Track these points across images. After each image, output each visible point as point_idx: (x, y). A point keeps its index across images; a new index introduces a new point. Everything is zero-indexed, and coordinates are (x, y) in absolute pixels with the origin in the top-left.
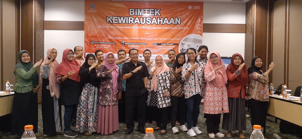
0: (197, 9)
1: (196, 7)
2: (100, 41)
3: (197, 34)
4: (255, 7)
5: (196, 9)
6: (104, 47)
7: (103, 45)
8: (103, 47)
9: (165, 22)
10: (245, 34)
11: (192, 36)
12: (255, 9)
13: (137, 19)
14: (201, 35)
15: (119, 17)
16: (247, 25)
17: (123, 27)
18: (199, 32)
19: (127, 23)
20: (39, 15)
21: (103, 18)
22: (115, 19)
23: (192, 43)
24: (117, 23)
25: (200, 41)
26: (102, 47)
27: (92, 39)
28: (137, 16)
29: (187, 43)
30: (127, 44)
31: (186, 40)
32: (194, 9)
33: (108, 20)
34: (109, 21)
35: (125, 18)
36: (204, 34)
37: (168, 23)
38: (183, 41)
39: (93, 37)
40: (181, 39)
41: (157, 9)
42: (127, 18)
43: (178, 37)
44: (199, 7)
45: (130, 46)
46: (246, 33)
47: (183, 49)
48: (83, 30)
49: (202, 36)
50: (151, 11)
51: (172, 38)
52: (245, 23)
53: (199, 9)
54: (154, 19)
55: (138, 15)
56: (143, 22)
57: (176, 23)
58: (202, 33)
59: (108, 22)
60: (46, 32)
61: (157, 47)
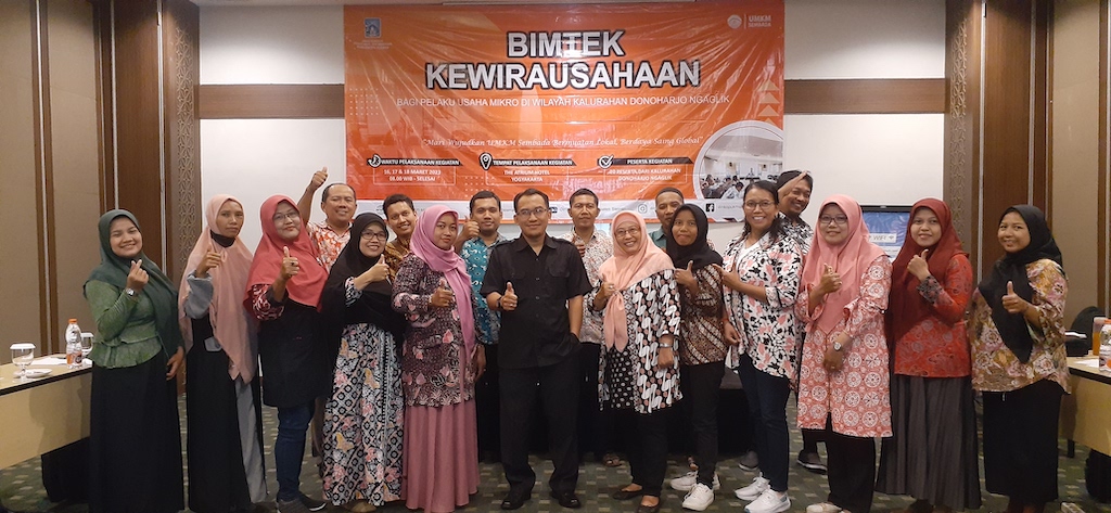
0: (760, 25)
1: (756, 18)
2: (404, 156)
3: (763, 119)
4: (983, 14)
5: (756, 25)
6: (419, 179)
7: (413, 172)
8: (415, 176)
9: (640, 78)
10: (943, 115)
11: (744, 129)
12: (983, 20)
13: (537, 68)
14: (778, 122)
15: (471, 67)
16: (953, 81)
17: (485, 102)
18: (769, 111)
19: (500, 85)
20: (179, 64)
21: (413, 71)
22: (456, 71)
23: (744, 155)
24: (465, 86)
25: (774, 148)
26: (411, 179)
27: (372, 148)
28: (537, 60)
29: (725, 156)
30: (501, 163)
31: (721, 144)
32: (751, 25)
33: (431, 76)
34: (435, 80)
35: (493, 67)
36: (791, 120)
37: (653, 84)
38: (712, 146)
39: (376, 140)
40: (703, 142)
41: (612, 32)
42: (500, 67)
43: (692, 135)
44: (768, 18)
45: (511, 173)
46: (946, 111)
47: (709, 176)
48: (341, 115)
49: (780, 126)
50: (590, 39)
51: (669, 136)
52: (943, 77)
53: (769, 24)
54: (601, 68)
55: (541, 54)
56: (559, 79)
57: (683, 83)
58: (782, 118)
59: (430, 85)
60: (208, 127)
61: (611, 172)
